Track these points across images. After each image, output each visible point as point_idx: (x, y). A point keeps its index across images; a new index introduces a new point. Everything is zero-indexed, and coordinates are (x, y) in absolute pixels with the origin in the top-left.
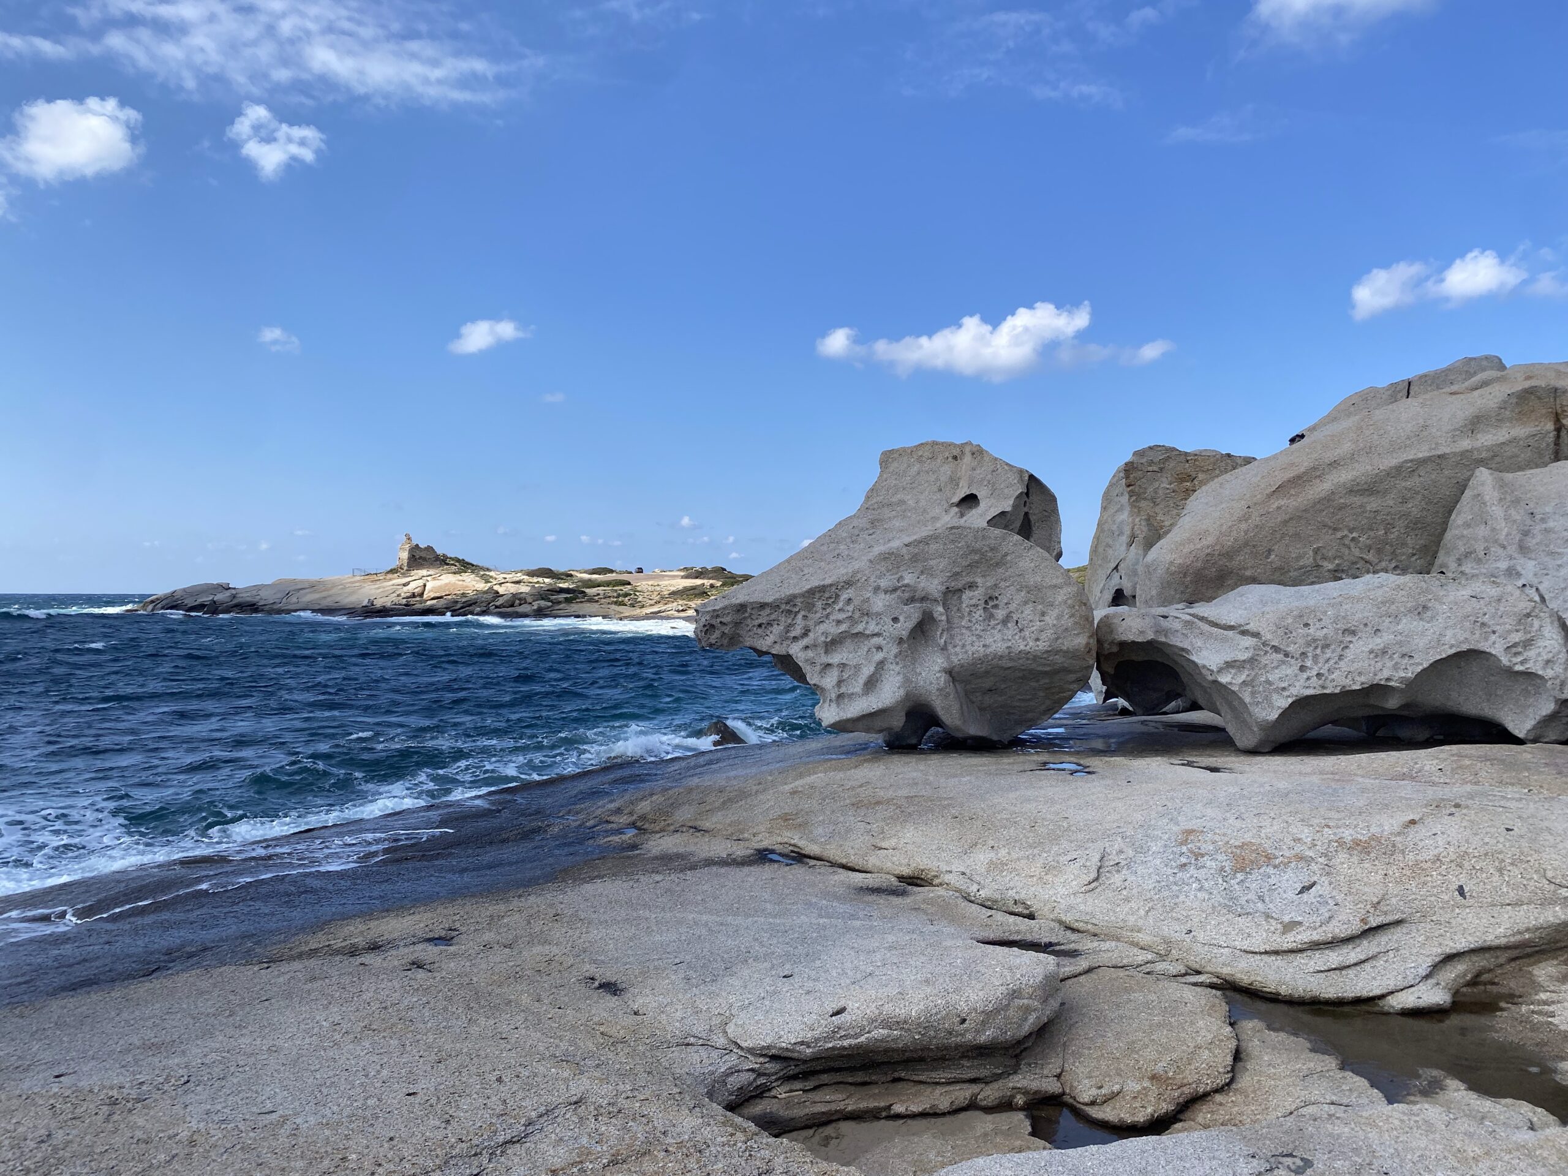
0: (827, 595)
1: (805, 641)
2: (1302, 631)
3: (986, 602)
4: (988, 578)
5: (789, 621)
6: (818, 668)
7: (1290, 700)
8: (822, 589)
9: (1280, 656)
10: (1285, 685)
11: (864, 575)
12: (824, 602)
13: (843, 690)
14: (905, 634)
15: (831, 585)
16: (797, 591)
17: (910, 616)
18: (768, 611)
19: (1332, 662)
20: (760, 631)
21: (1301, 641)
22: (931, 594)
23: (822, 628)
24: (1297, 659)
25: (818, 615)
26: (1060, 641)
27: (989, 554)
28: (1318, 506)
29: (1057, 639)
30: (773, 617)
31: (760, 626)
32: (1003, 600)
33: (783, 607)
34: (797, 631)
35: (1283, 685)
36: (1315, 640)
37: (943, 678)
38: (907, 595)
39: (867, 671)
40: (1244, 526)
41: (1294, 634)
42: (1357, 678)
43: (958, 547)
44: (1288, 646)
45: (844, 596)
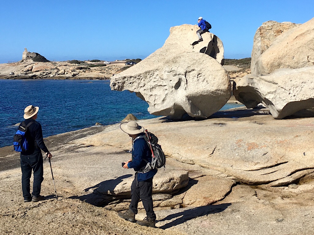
0: (150, 73)
1: (144, 88)
2: (290, 82)
3: (198, 75)
4: (198, 68)
5: (139, 81)
6: (148, 96)
7: (286, 103)
8: (149, 72)
9: (283, 90)
10: (285, 99)
11: (162, 67)
12: (150, 76)
13: (155, 103)
14: (174, 85)
15: (152, 70)
16: (141, 73)
17: (175, 80)
18: (132, 78)
19: (298, 92)
20: (131, 85)
21: (290, 86)
22: (181, 73)
23: (149, 84)
24: (288, 91)
25: (148, 80)
26: (219, 87)
27: (198, 61)
28: (309, 43)
29: (218, 86)
30: (135, 80)
31: (130, 83)
32: (203, 74)
33: (137, 77)
34: (142, 85)
35: (284, 99)
36: (294, 85)
37: (185, 99)
38: (174, 73)
39: (163, 97)
40: (286, 49)
41: (288, 83)
42: (305, 96)
43: (189, 58)
44: (286, 87)
45: (156, 73)
